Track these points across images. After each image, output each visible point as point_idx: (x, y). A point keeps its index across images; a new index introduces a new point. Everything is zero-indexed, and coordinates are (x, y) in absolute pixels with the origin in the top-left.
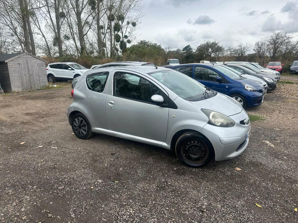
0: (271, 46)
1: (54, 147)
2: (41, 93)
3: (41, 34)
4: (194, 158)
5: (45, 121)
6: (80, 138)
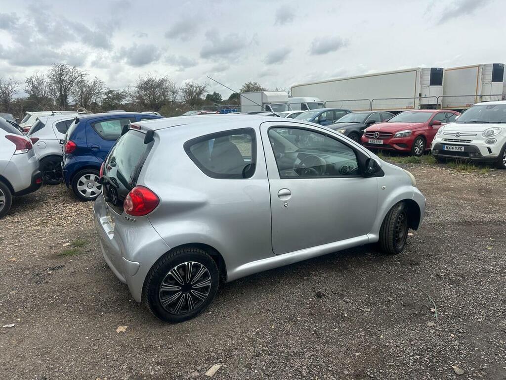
0: (54, 87)
4: (401, 238)
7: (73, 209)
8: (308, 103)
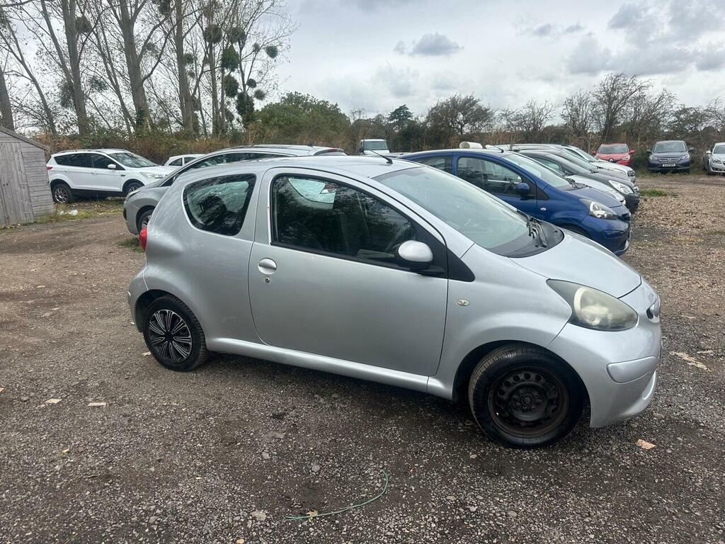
0: (600, 108)
1: (95, 400)
2: (36, 234)
3: (26, 74)
4: (527, 422)
5: (59, 316)
6: (170, 367)
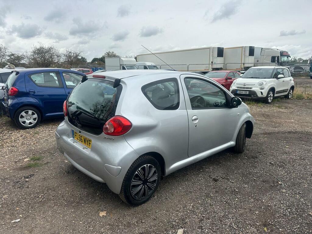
7: (17, 135)
8: (148, 66)
